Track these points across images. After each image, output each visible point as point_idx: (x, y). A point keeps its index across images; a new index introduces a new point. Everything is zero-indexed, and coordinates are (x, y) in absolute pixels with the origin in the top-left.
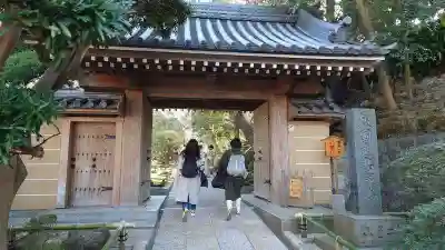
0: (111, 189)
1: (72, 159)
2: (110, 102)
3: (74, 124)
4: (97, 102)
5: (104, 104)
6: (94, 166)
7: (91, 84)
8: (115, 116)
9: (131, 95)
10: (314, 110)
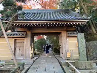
0: (23, 55)
1: (15, 48)
2: (23, 34)
3: (15, 40)
4: (20, 34)
5: (21, 35)
6: (20, 50)
7: (19, 30)
8: (24, 38)
9: (28, 32)
10: (73, 34)
